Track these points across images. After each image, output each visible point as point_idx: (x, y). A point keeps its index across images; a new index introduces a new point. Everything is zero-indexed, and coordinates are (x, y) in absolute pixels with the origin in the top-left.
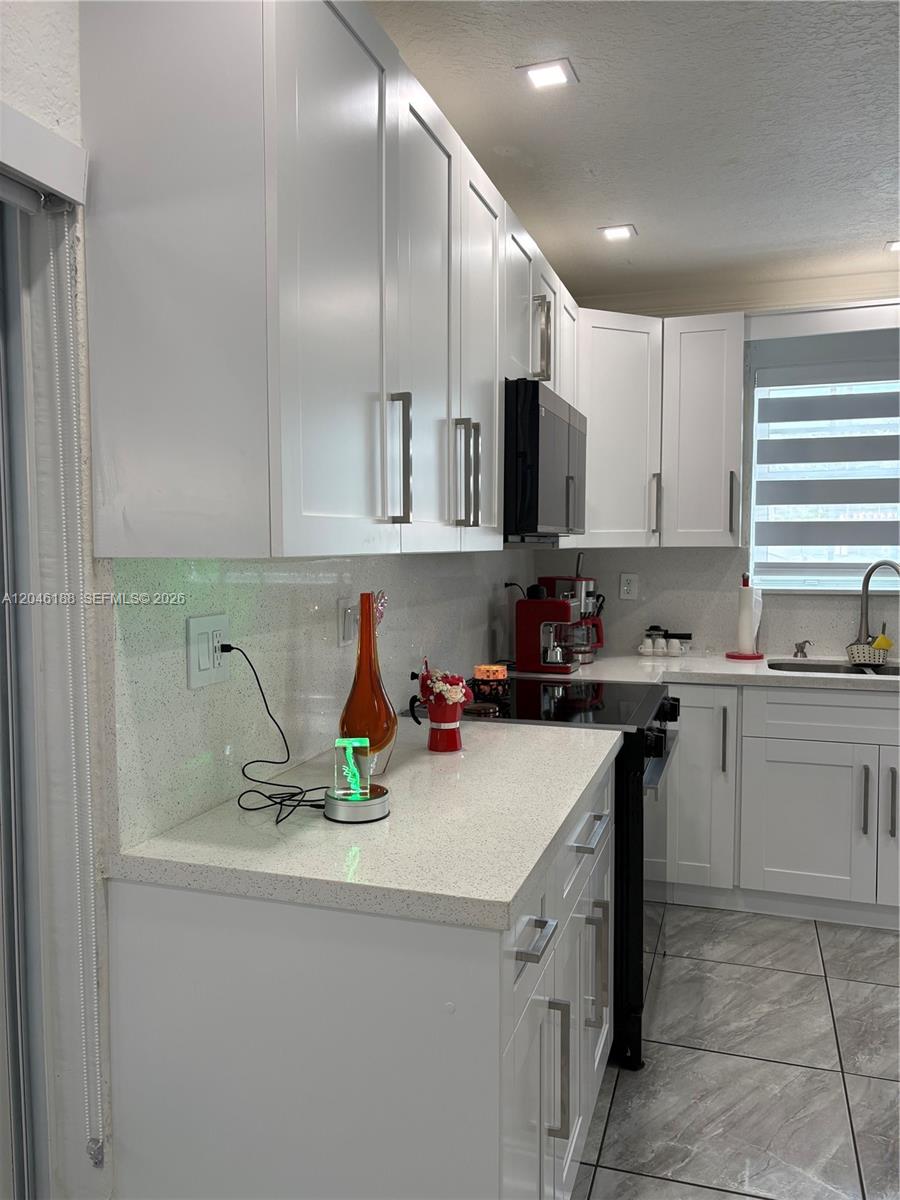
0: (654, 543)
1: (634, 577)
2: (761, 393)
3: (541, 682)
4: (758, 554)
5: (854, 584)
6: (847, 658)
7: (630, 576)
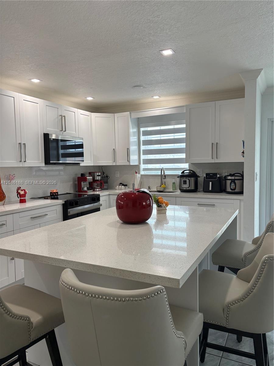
0: (114, 164)
1: (118, 172)
2: (142, 129)
3: (82, 194)
4: (143, 166)
5: (159, 173)
6: (156, 190)
7: (117, 172)
